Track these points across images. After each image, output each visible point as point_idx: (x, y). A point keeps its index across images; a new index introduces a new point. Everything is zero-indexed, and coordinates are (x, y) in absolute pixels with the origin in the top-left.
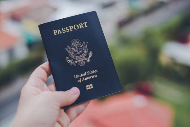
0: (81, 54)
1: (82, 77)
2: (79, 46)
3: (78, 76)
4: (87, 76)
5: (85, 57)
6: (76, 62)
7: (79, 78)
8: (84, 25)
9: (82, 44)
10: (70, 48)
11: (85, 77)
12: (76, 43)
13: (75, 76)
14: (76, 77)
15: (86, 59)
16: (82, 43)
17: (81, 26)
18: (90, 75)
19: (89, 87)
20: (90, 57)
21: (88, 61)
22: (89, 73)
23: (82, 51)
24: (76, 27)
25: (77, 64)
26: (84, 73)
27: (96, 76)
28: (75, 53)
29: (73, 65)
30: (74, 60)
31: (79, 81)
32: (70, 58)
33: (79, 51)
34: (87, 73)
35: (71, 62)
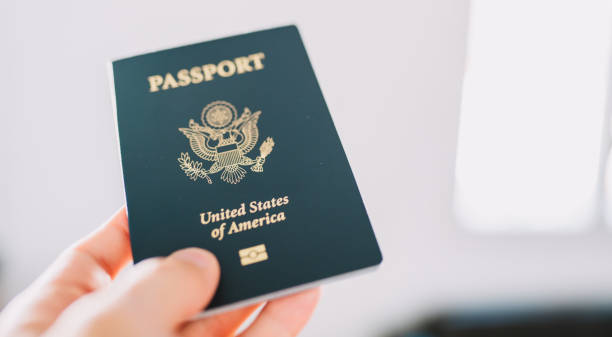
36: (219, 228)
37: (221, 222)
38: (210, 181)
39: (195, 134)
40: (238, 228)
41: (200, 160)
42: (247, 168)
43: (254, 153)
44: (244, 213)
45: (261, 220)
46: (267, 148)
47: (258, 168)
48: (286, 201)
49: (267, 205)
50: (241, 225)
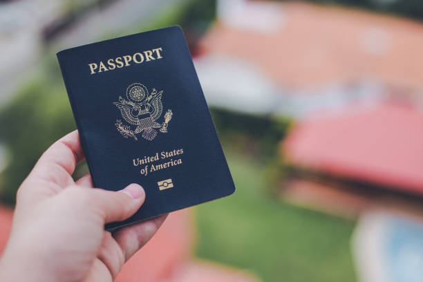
0: (148, 115)
1: (149, 165)
2: (145, 99)
3: (142, 162)
4: (161, 161)
5: (157, 121)
6: (137, 131)
7: (143, 166)
8: (155, 55)
9: (150, 94)
10: (124, 102)
11: (155, 163)
12: (137, 92)
13: (134, 161)
14: (136, 163)
15: (158, 126)
16: (150, 92)
17: (148, 56)
18: (167, 160)
19: (166, 184)
20: (167, 121)
21: (164, 130)
22: (165, 155)
23: (151, 109)
24: (138, 58)
25: (139, 135)
26: (155, 155)
27: (180, 162)
28: (135, 113)
29: (131, 139)
30: (133, 128)
31: (144, 171)
32: (125, 123)
33: (143, 108)
34: (160, 156)
35: (127, 132)
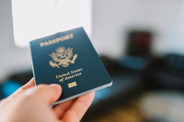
36: (62, 79)
37: (62, 77)
38: (59, 67)
39: (54, 56)
40: (68, 78)
41: (55, 62)
42: (70, 63)
43: (71, 59)
44: (69, 74)
45: (74, 75)
46: (75, 57)
47: (73, 62)
48: (82, 69)
49: (76, 71)
50: (68, 77)
